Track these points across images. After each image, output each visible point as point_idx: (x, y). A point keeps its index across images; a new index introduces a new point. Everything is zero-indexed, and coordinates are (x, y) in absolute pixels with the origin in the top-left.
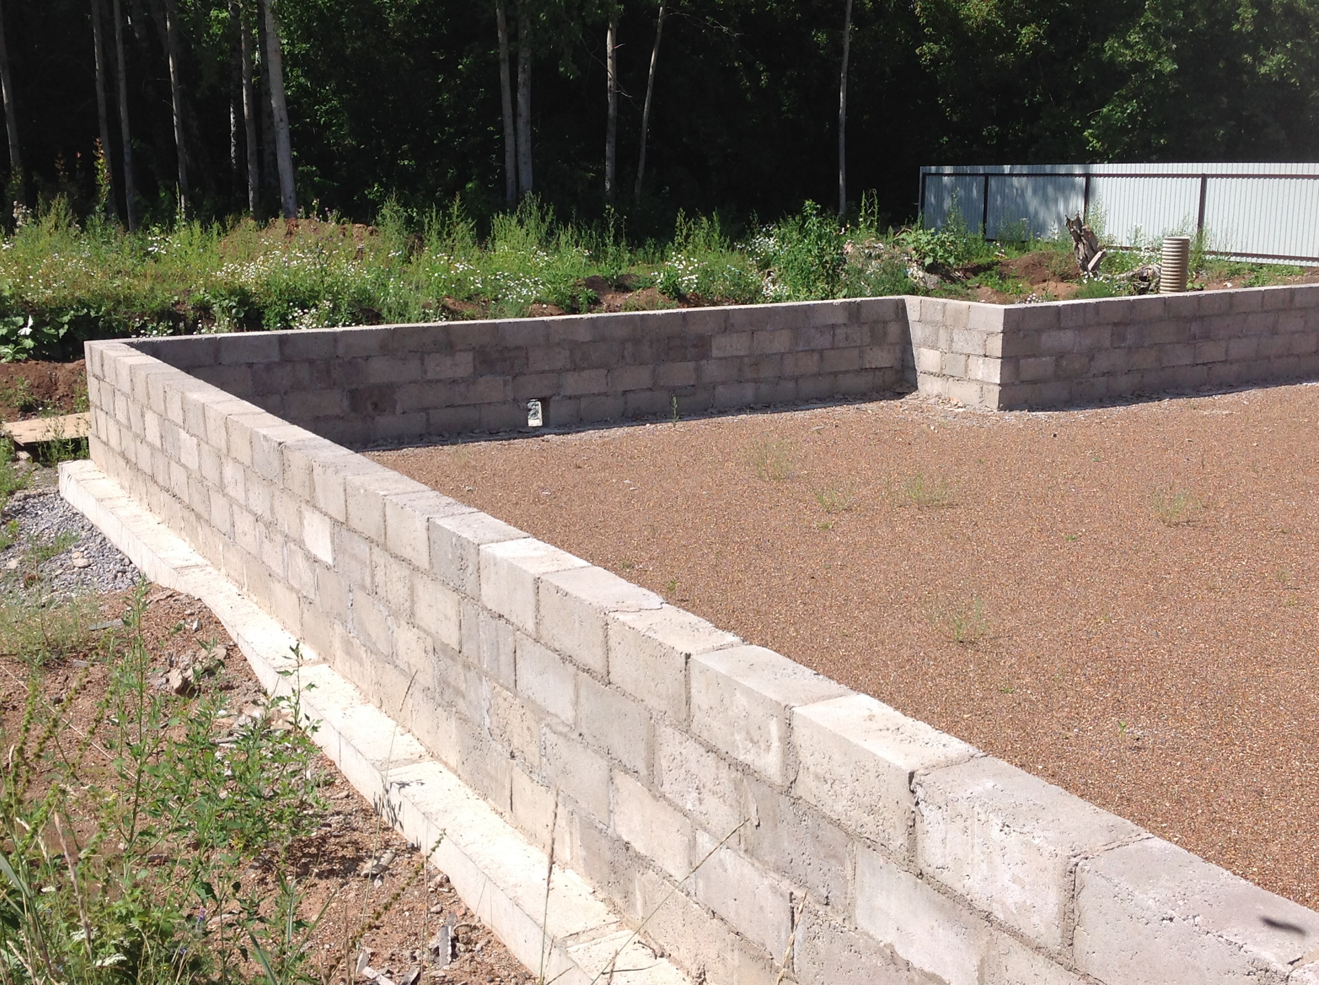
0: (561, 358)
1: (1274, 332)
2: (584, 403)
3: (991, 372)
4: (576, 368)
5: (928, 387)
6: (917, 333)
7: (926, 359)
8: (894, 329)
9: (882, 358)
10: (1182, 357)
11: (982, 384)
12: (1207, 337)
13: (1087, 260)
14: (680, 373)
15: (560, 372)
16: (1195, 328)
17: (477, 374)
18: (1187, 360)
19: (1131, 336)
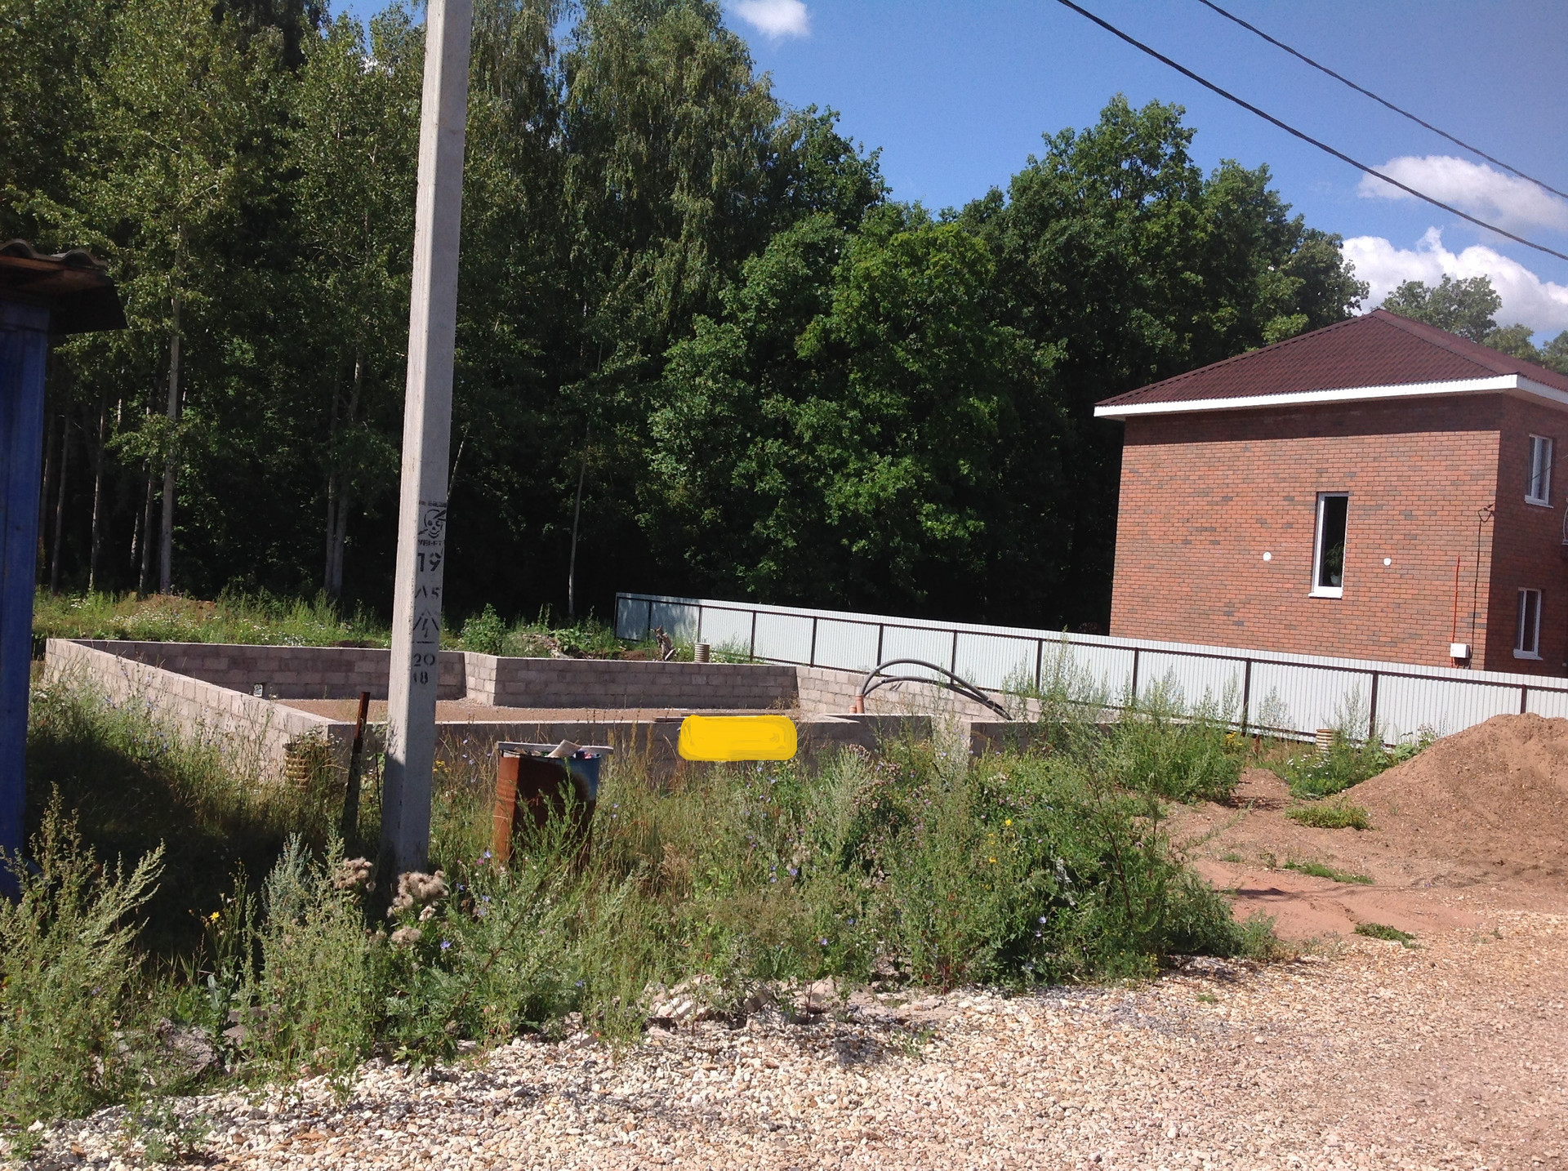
0: (274, 665)
1: (653, 683)
2: (283, 687)
3: (491, 687)
4: (281, 670)
5: (471, 694)
6: (468, 669)
7: (471, 681)
8: (457, 667)
9: (450, 680)
10: (598, 690)
11: (489, 693)
12: (613, 681)
13: (665, 654)
14: (337, 678)
15: (273, 671)
16: (606, 677)
17: (229, 668)
18: (602, 692)
19: (569, 676)
